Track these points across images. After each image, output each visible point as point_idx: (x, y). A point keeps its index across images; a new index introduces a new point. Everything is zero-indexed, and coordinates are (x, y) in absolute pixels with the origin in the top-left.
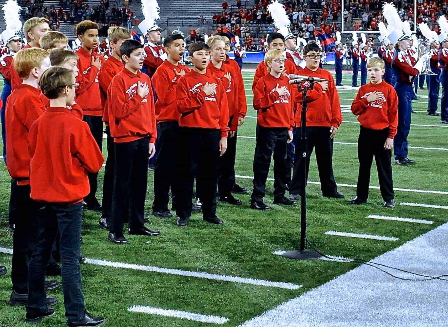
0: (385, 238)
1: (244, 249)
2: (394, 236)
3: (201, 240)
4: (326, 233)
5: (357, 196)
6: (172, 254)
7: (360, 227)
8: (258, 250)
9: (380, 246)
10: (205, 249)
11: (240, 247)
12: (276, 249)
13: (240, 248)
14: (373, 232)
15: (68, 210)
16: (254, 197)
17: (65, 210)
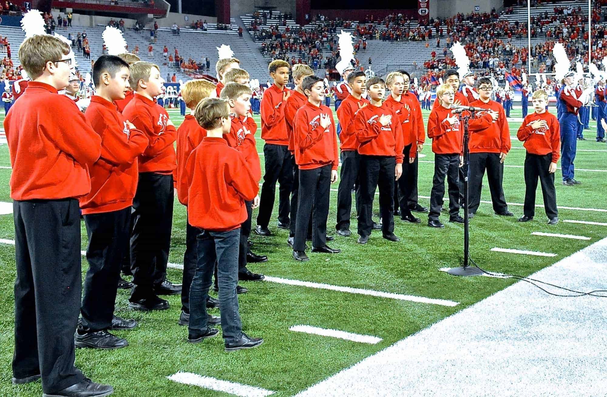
0: (544, 254)
1: (413, 266)
2: (553, 252)
3: (376, 257)
4: (492, 250)
5: (524, 214)
6: (347, 272)
7: (523, 244)
8: (425, 267)
9: (540, 261)
10: (379, 266)
11: (411, 263)
12: (443, 265)
13: (410, 265)
14: (534, 249)
15: (225, 236)
16: (430, 217)
17: (222, 236)
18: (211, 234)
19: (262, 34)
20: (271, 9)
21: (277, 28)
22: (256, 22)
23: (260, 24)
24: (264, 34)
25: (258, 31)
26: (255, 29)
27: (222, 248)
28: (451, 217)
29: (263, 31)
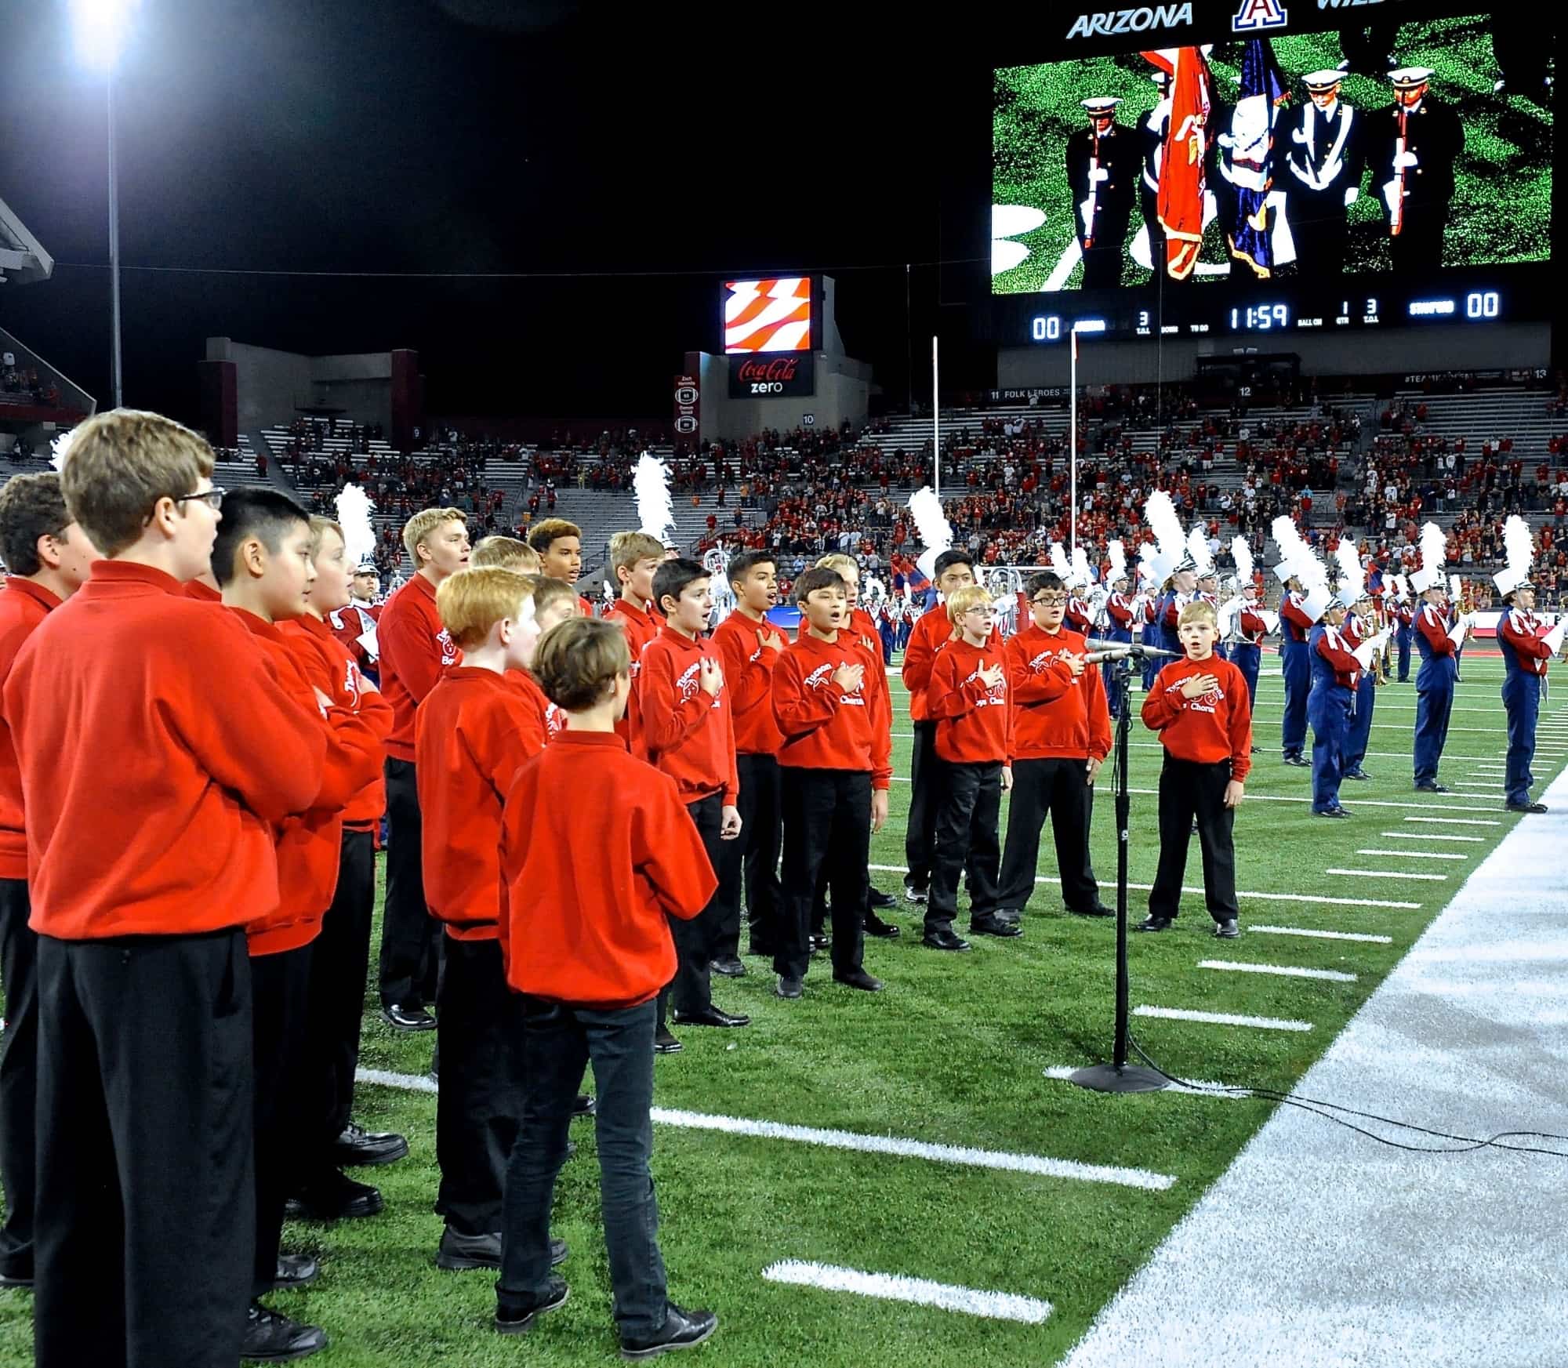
5: (1151, 912)
8: (1001, 1064)
15: (621, 1022)
16: (930, 921)
17: (612, 1022)
18: (582, 1016)
19: (312, 471)
20: (333, 414)
21: (348, 455)
22: (298, 444)
23: (308, 449)
24: (317, 472)
25: (304, 463)
26: (295, 461)
27: (616, 1057)
28: (974, 920)
29: (315, 463)
